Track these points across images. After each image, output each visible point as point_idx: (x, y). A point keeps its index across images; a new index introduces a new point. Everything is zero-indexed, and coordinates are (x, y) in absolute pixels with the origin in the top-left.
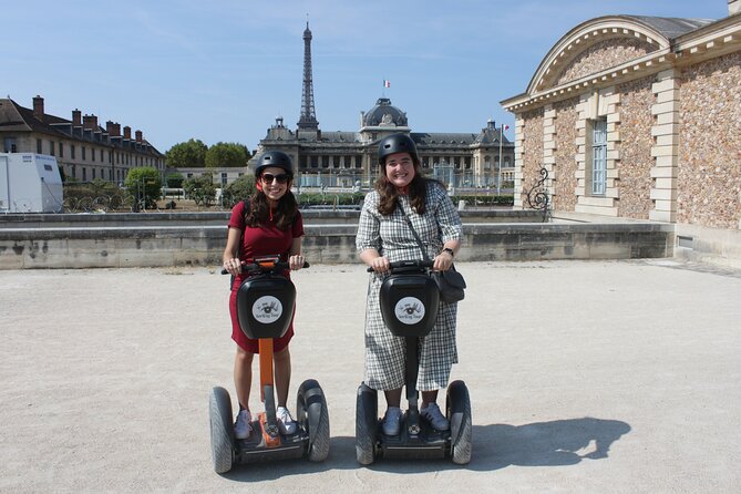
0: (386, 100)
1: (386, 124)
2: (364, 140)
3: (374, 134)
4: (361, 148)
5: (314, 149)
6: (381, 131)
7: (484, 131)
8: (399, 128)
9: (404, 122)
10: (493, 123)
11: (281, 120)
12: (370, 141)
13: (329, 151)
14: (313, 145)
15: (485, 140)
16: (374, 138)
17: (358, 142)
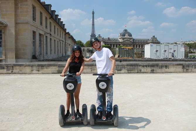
0: (126, 30)
1: (127, 36)
2: (121, 40)
3: (123, 39)
4: (120, 42)
5: (108, 42)
6: (125, 38)
7: (152, 38)
8: (130, 37)
9: (131, 36)
10: (154, 36)
11: (100, 35)
12: (123, 41)
13: (112, 43)
14: (108, 41)
15: (152, 41)
16: (124, 40)
17: (119, 41)
